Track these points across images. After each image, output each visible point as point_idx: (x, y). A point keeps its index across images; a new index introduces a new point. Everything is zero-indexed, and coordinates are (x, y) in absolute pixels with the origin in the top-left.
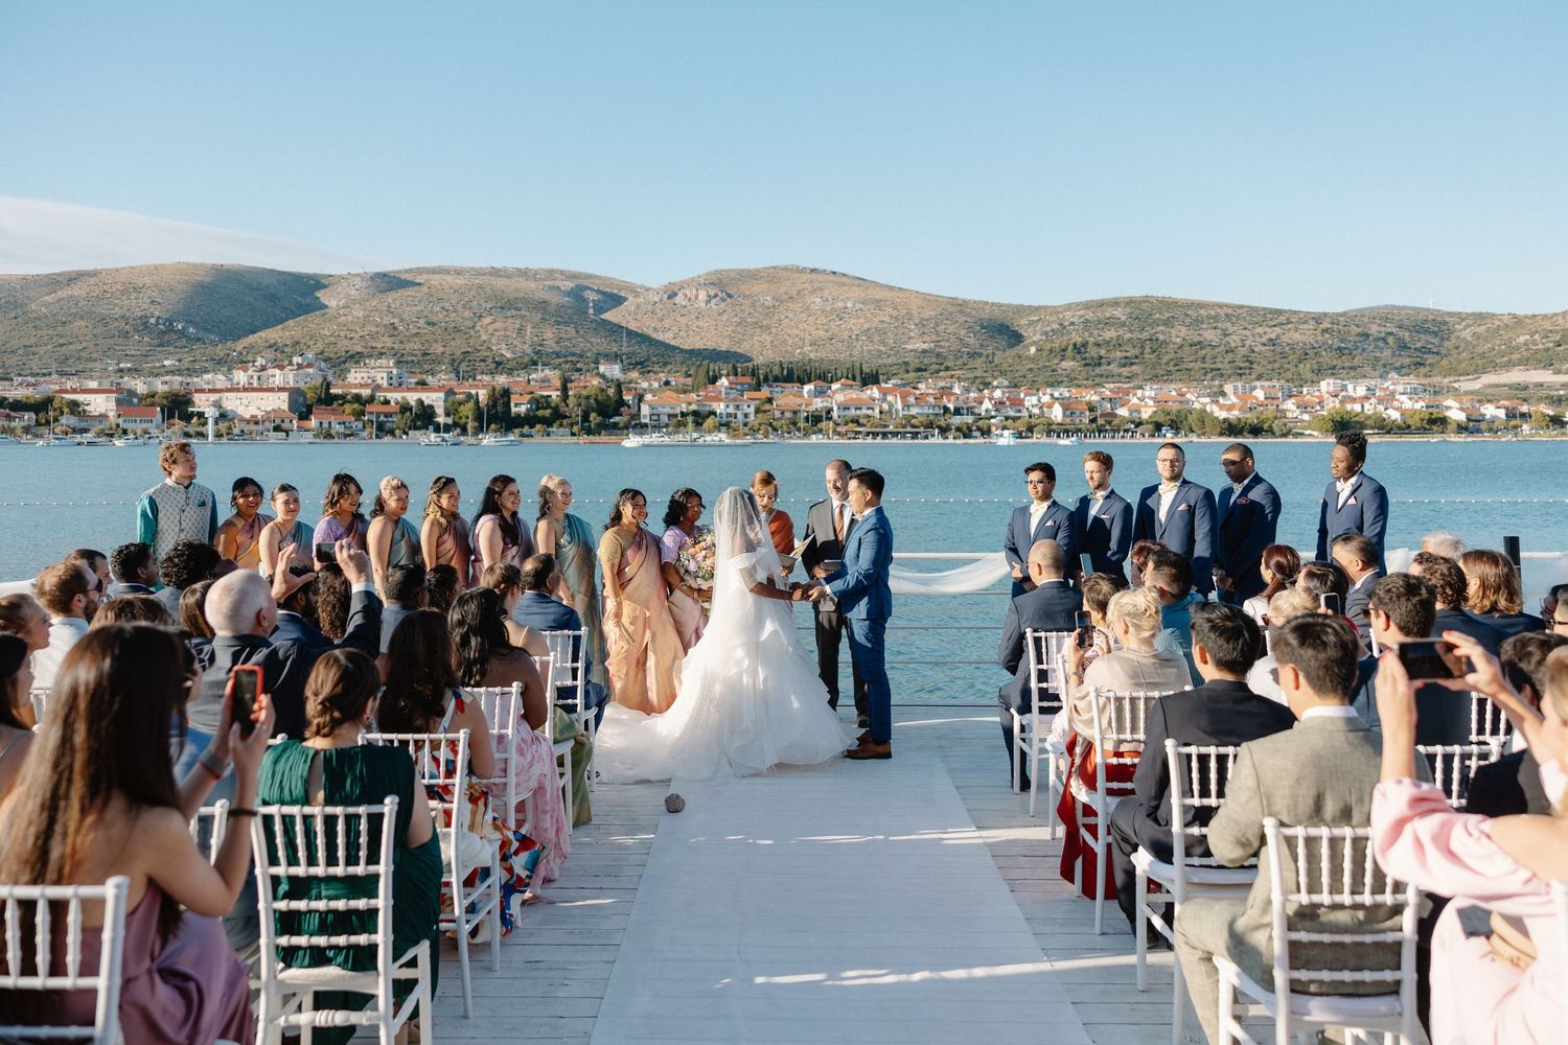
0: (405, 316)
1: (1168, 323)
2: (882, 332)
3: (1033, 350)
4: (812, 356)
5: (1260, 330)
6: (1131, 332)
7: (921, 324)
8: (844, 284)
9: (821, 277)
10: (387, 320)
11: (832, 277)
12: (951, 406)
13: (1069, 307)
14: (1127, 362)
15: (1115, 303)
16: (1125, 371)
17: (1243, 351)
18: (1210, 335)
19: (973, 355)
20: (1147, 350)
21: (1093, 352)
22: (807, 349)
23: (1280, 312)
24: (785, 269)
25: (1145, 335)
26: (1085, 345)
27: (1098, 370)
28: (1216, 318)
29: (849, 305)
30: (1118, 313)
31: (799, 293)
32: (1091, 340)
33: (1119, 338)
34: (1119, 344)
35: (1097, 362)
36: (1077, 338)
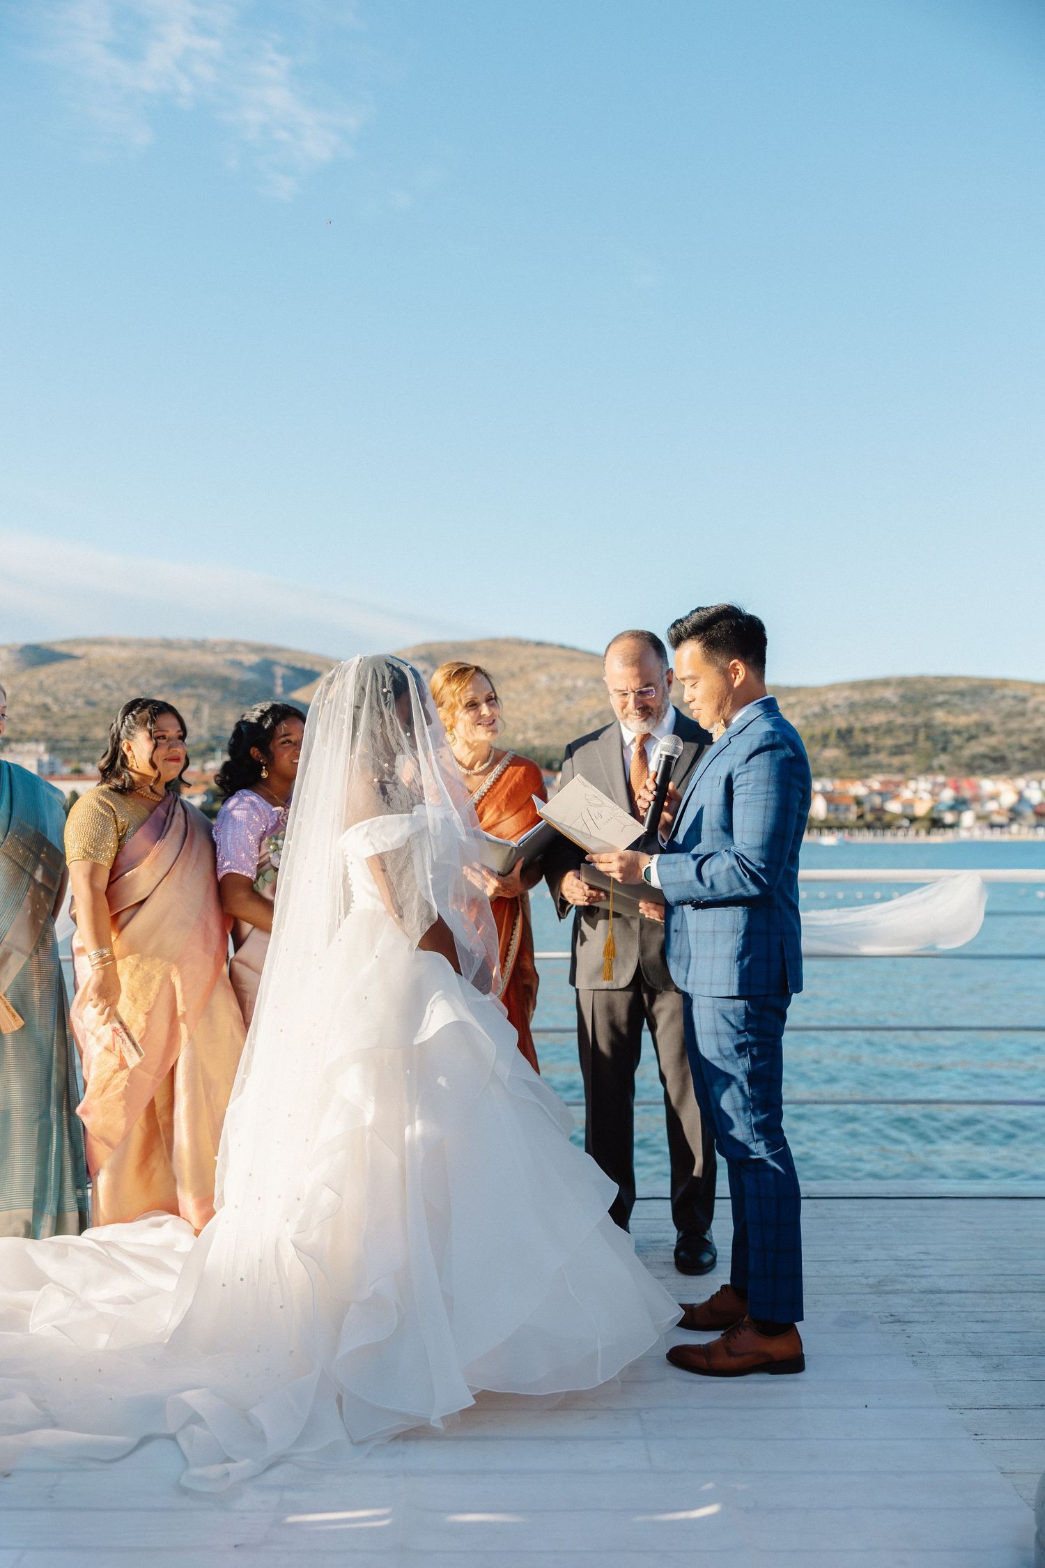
0: (61, 695)
4: (537, 743)
6: (903, 715)
8: (571, 660)
9: (548, 651)
10: (39, 699)
11: (560, 652)
13: (833, 687)
14: (898, 751)
15: (886, 683)
16: (896, 761)
20: (922, 736)
21: (859, 738)
22: (531, 734)
24: (507, 641)
25: (919, 720)
26: (850, 731)
27: (865, 760)
29: (580, 683)
30: (890, 694)
31: (522, 669)
32: (858, 725)
33: (890, 722)
34: (889, 729)
35: (864, 751)
36: (842, 723)
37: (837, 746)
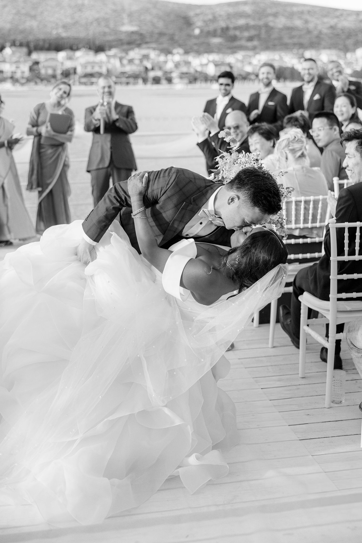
1: (275, 15)
2: (106, 20)
3: (197, 32)
4: (63, 35)
5: (326, 20)
6: (254, 20)
7: (130, 15)
12: (149, 66)
13: (219, 5)
14: (250, 39)
16: (250, 44)
17: (316, 33)
18: (298, 23)
19: (161, 34)
20: (263, 31)
21: (231, 33)
22: (60, 31)
23: (336, 10)
25: (261, 23)
26: (227, 28)
27: (234, 44)
28: (302, 13)
30: (248, 9)
32: (231, 26)
33: (247, 24)
34: (247, 27)
35: (234, 38)
36: (223, 24)
37: (220, 36)
